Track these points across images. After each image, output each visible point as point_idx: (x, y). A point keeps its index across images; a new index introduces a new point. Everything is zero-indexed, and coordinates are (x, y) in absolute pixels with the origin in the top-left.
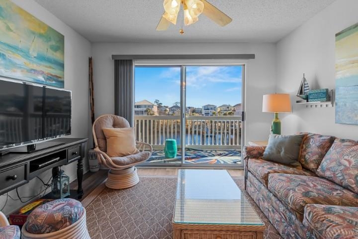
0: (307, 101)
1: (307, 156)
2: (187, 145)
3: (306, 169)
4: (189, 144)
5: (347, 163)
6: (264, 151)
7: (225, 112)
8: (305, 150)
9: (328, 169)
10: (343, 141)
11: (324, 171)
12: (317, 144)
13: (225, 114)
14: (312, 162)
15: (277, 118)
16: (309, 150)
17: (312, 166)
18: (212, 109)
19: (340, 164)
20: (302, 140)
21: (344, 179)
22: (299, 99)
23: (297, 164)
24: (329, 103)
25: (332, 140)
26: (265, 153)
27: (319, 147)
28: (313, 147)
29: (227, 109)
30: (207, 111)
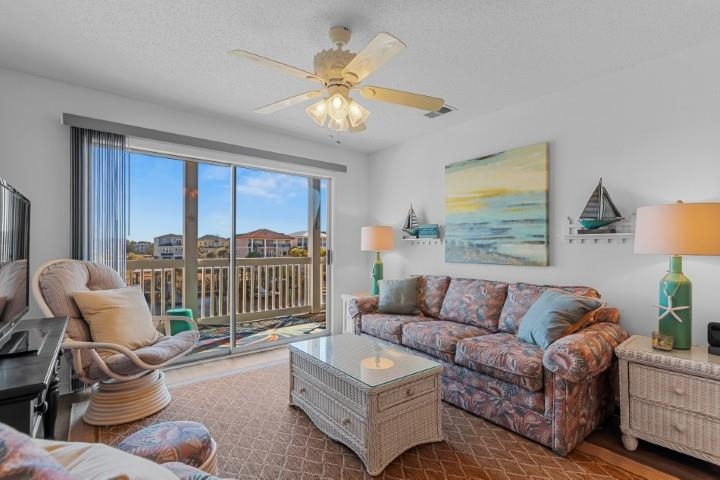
0: (418, 237)
1: (428, 301)
2: (199, 320)
3: (428, 315)
4: (203, 317)
5: (468, 301)
6: (377, 303)
7: (210, 251)
8: (424, 294)
9: (452, 310)
10: (459, 280)
11: (447, 313)
12: (437, 285)
13: (210, 255)
14: (433, 306)
15: (379, 259)
16: (428, 293)
17: (434, 310)
18: (179, 244)
19: (462, 302)
20: (419, 284)
21: (468, 316)
22: (405, 234)
23: (418, 311)
24: (439, 240)
25: (448, 280)
26: (380, 304)
27: (438, 289)
28: (432, 289)
29: (215, 245)
30: (166, 248)
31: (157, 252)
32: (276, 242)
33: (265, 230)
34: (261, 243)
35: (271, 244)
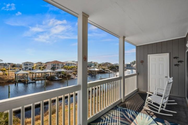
7: (39, 67)
18: (30, 65)
29: (41, 65)
30: (26, 66)
31: (23, 67)
32: (60, 64)
33: (56, 61)
34: (55, 64)
35: (58, 65)
